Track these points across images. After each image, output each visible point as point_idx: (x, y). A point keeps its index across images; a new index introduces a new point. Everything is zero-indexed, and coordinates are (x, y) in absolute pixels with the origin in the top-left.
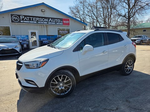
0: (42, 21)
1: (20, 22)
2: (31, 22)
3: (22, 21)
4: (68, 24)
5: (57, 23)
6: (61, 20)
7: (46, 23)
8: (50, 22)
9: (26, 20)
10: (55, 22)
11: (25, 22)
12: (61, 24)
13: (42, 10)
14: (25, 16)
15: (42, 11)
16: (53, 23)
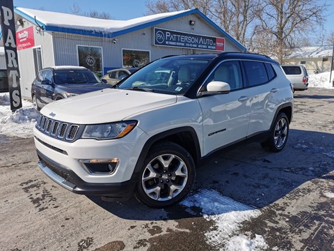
0: (191, 43)
1: (164, 44)
2: (178, 44)
3: (167, 43)
5: (209, 47)
6: (214, 40)
7: (196, 46)
8: (201, 44)
9: (172, 41)
10: (207, 45)
11: (171, 43)
12: (213, 48)
13: (191, 22)
14: (172, 33)
15: (191, 24)
16: (204, 47)
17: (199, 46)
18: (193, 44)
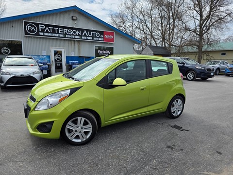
1: (38, 34)
2: (55, 35)
3: (41, 34)
4: (112, 40)
5: (95, 39)
7: (79, 37)
8: (85, 35)
9: (47, 32)
10: (92, 36)
11: (46, 34)
12: (100, 39)
14: (47, 26)
15: (72, 19)
16: (89, 38)
17: (83, 38)
18: (74, 36)
